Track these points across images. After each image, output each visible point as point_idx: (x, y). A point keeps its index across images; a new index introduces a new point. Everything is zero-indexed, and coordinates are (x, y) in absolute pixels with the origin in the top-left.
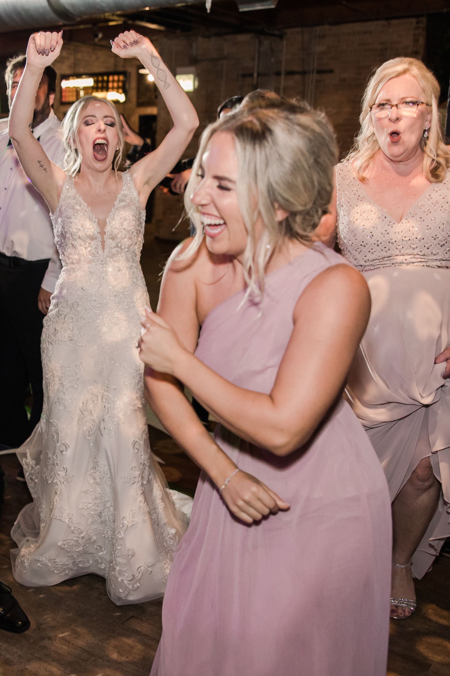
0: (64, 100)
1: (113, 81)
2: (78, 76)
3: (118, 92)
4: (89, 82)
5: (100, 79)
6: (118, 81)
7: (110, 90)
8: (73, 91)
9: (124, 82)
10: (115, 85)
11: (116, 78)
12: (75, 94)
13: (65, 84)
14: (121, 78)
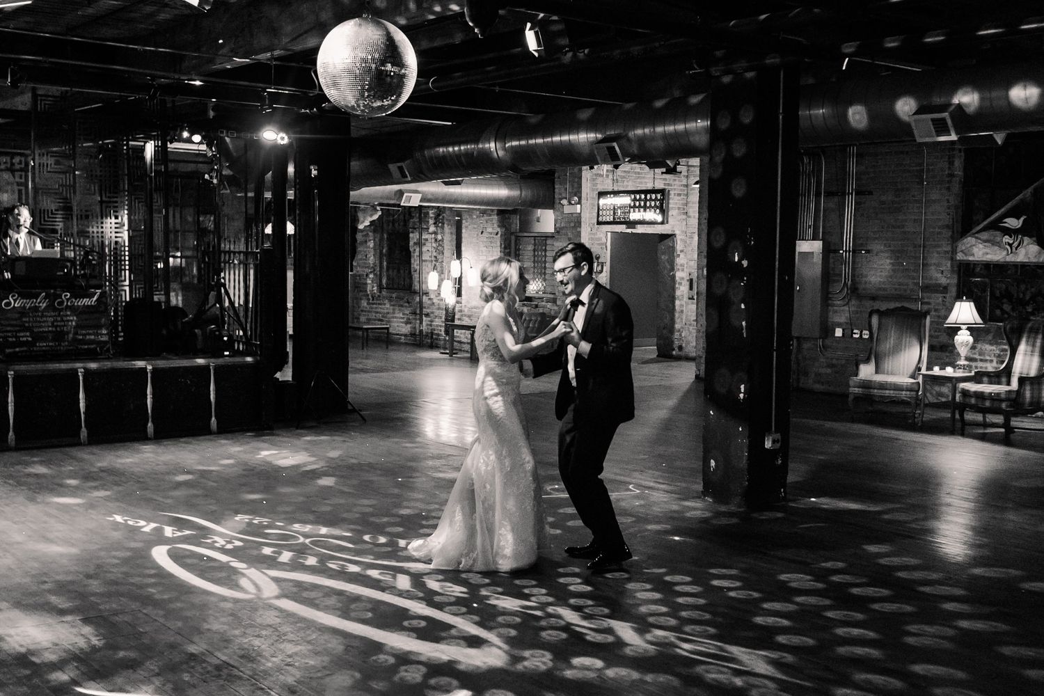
0: (600, 219)
1: (651, 199)
2: (616, 193)
3: (655, 211)
4: (626, 200)
5: (638, 197)
6: (656, 199)
7: (648, 210)
8: (610, 210)
9: (662, 201)
10: (653, 204)
11: (654, 196)
12: (612, 213)
13: (602, 201)
14: (659, 196)
